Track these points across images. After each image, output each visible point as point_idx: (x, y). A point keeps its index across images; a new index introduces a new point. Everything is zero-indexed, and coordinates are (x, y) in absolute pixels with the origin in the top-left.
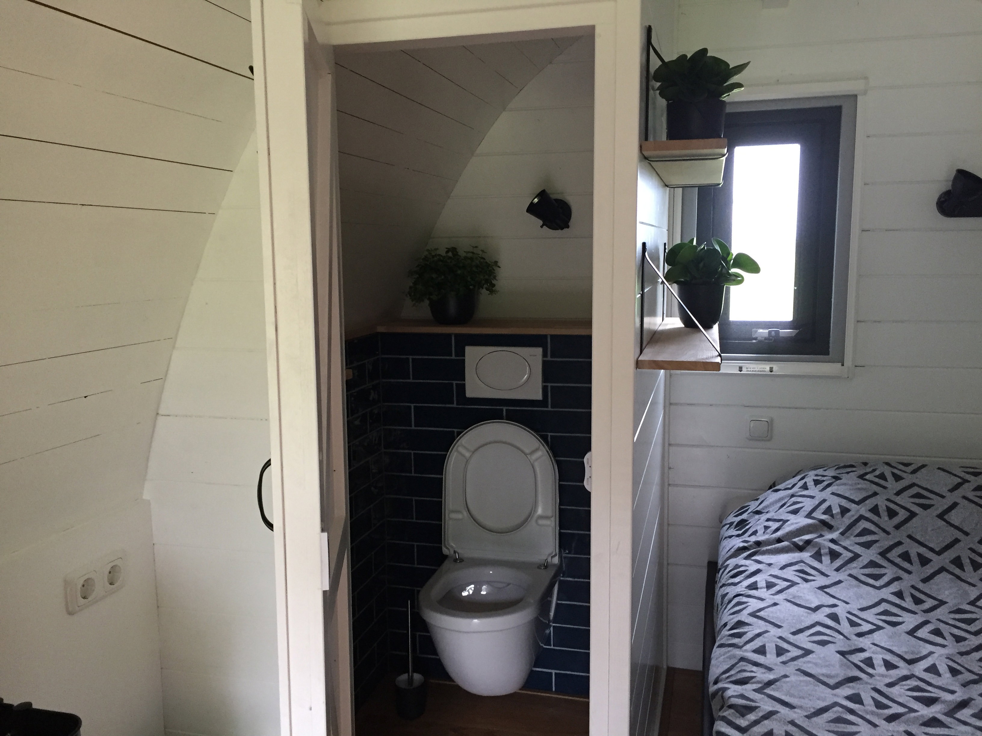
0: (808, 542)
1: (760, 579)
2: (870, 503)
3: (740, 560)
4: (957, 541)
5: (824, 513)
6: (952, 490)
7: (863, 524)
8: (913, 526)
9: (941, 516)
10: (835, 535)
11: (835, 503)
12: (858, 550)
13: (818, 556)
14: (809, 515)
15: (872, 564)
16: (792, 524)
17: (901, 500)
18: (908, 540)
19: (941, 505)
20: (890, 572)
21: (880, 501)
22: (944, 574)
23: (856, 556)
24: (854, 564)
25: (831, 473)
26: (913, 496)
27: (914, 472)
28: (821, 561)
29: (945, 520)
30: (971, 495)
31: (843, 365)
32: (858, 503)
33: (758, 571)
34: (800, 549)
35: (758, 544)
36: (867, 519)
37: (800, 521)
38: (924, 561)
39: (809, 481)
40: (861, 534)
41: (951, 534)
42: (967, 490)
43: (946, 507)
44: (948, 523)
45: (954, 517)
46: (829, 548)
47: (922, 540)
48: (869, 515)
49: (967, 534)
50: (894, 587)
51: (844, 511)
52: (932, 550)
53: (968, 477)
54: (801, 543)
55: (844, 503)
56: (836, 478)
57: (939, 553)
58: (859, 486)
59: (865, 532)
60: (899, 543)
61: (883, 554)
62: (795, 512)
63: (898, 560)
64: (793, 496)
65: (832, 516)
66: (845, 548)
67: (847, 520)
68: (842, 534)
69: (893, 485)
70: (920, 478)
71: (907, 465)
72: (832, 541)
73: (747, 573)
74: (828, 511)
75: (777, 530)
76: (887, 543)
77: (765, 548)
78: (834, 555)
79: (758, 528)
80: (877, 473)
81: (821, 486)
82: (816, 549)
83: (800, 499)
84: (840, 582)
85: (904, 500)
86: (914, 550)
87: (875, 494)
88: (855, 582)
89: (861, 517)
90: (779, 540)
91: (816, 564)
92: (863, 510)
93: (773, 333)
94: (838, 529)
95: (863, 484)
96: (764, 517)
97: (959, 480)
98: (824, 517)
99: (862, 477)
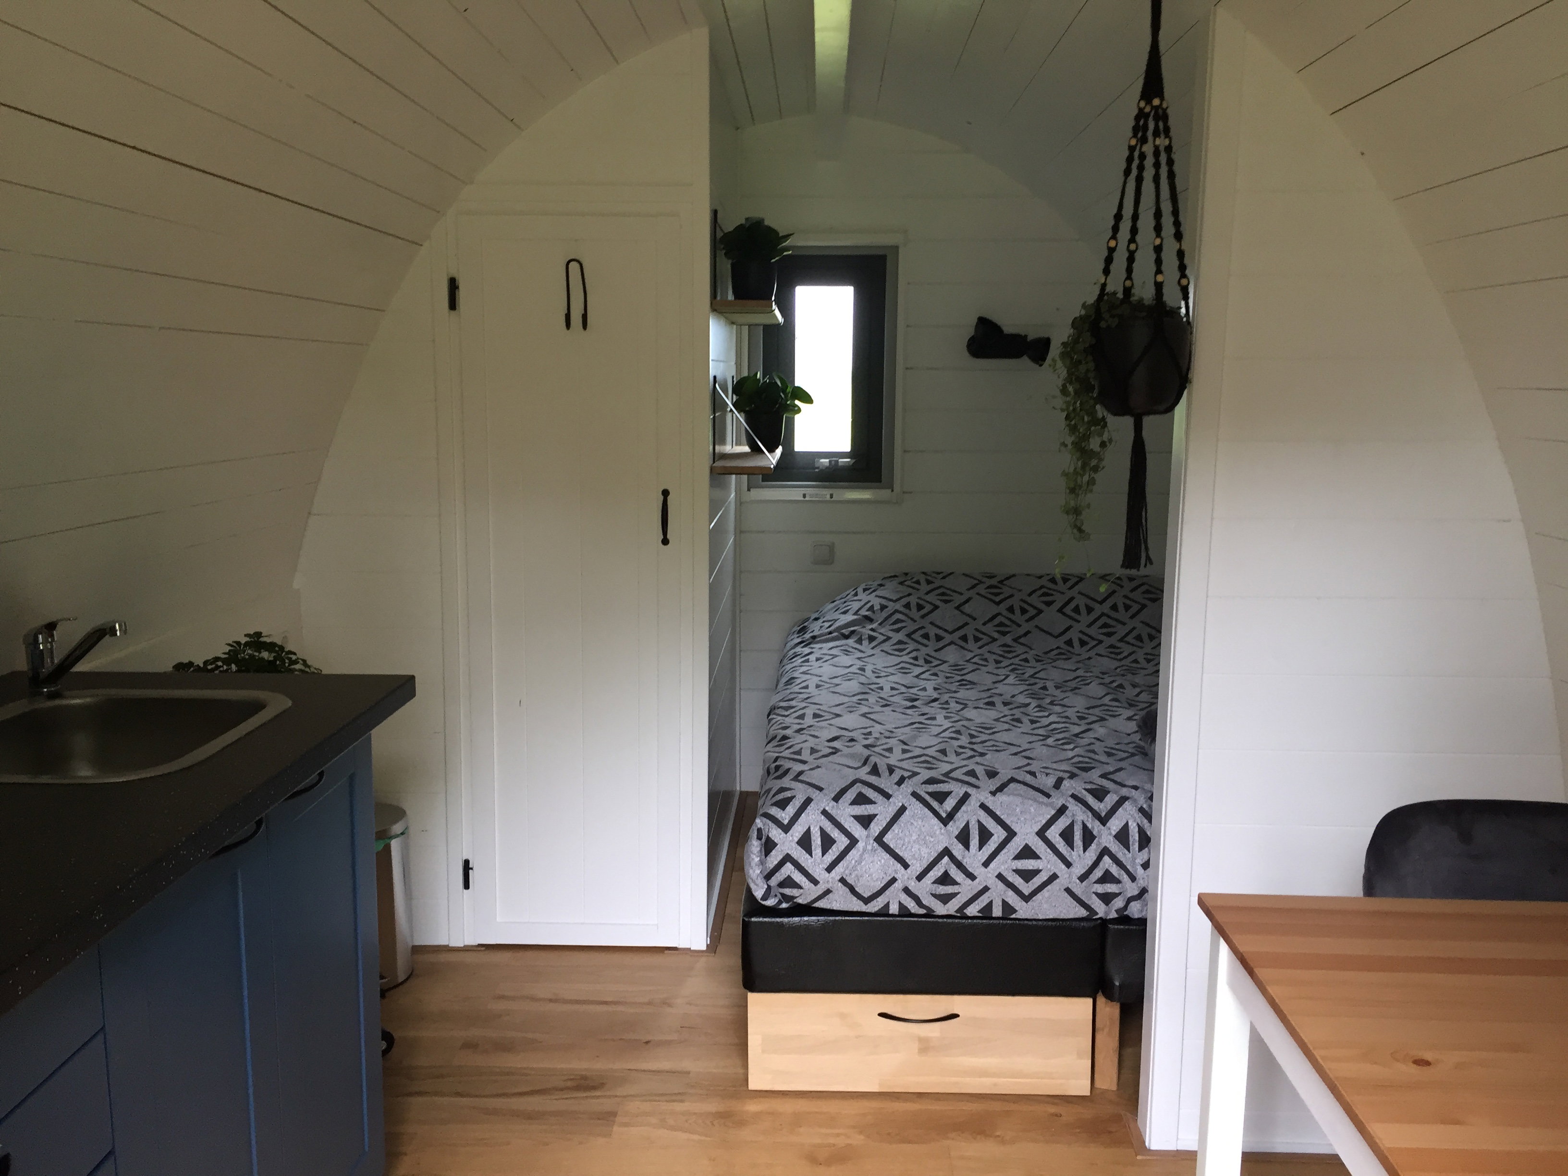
0: (853, 632)
1: (812, 658)
2: (904, 601)
3: (798, 649)
4: (966, 624)
5: (868, 610)
6: (968, 589)
7: (898, 616)
8: (935, 616)
9: (958, 608)
10: (874, 626)
11: (876, 603)
12: (890, 634)
13: (860, 641)
14: (856, 613)
15: (900, 642)
16: (842, 621)
17: (929, 598)
18: (930, 625)
19: (958, 599)
20: (911, 646)
21: (913, 600)
22: (953, 647)
23: (889, 638)
24: (887, 643)
25: (876, 583)
26: (938, 595)
27: (944, 578)
28: (861, 644)
29: (960, 611)
30: (983, 592)
31: (892, 491)
32: (895, 601)
33: (811, 653)
34: (846, 637)
35: (814, 637)
36: (900, 612)
37: (849, 617)
38: (939, 638)
39: (860, 590)
40: (894, 623)
41: (962, 619)
42: (981, 589)
43: (962, 601)
44: (962, 612)
45: (967, 608)
46: (868, 634)
47: (940, 625)
48: (902, 609)
49: (975, 619)
50: (914, 654)
51: (883, 607)
52: (946, 631)
53: (984, 579)
54: (847, 634)
55: (884, 602)
56: (881, 585)
57: (951, 633)
58: (898, 590)
59: (898, 621)
60: (923, 628)
61: (909, 636)
62: (845, 613)
63: (920, 639)
64: (845, 602)
65: (874, 612)
66: (880, 633)
67: (885, 614)
68: (880, 624)
69: (924, 587)
70: (947, 582)
71: (939, 573)
72: (872, 630)
73: (803, 655)
74: (871, 609)
75: (830, 626)
76: (912, 627)
77: (819, 639)
78: (871, 639)
79: (815, 629)
80: (914, 580)
81: (868, 592)
82: (859, 637)
83: (850, 603)
84: (873, 655)
85: (931, 597)
86: (932, 631)
87: (909, 595)
88: (883, 654)
89: (896, 611)
90: (830, 633)
91: (858, 646)
92: (898, 606)
93: (833, 462)
94: (877, 621)
95: (901, 588)
96: (821, 620)
97: (976, 582)
98: (867, 613)
99: (901, 583)
